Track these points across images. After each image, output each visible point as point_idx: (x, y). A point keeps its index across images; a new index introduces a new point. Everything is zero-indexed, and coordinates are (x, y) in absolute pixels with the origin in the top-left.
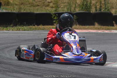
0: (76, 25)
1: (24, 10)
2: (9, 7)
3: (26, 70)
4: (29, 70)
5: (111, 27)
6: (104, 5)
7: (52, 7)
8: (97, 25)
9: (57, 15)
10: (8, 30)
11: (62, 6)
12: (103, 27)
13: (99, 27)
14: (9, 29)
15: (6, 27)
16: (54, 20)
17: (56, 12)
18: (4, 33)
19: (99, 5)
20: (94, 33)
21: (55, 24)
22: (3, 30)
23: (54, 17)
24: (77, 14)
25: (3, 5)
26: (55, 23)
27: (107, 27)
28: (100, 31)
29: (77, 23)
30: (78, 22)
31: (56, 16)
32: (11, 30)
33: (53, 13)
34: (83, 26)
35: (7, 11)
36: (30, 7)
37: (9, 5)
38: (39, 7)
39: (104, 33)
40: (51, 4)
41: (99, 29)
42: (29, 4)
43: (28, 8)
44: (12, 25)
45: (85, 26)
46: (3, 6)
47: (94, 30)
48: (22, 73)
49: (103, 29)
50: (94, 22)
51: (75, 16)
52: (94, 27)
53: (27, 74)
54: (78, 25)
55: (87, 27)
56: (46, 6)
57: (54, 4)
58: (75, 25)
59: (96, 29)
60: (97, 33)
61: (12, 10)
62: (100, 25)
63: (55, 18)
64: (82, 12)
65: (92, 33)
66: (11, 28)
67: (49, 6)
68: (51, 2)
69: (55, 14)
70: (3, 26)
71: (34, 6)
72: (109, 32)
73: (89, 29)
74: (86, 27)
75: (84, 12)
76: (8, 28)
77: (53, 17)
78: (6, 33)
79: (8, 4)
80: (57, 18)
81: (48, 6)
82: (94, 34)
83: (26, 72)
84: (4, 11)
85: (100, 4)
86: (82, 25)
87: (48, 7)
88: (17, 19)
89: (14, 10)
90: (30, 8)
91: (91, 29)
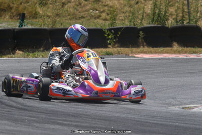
0: (144, 47)
1: (61, 24)
2: (37, 20)
3: (64, 119)
4: (69, 119)
5: (199, 49)
6: (187, 14)
7: (105, 20)
8: (176, 46)
9: (112, 31)
10: (36, 57)
11: (121, 18)
12: (186, 49)
13: (180, 49)
14: (38, 55)
15: (33, 52)
16: (108, 39)
17: (112, 27)
18: (29, 61)
19: (181, 15)
20: (173, 59)
21: (109, 46)
22: (28, 56)
23: (109, 35)
24: (145, 30)
25: (28, 17)
26: (110, 44)
27: (193, 49)
28: (181, 56)
29: (145, 44)
30: (146, 42)
31: (112, 33)
32: (41, 56)
33: (108, 28)
34: (155, 49)
35: (33, 27)
36: (70, 19)
37: (36, 18)
38: (84, 19)
39: (188, 59)
40: (104, 15)
41: (179, 52)
42: (69, 15)
43: (67, 21)
44: (41, 49)
45: (158, 48)
46: (27, 19)
47: (171, 54)
48: (58, 124)
49: (186, 52)
50: (172, 41)
51: (141, 32)
52: (171, 50)
53: (65, 125)
54: (146, 47)
55: (162, 49)
56: (95, 18)
57: (108, 14)
58: (142, 47)
59: (175, 52)
60: (177, 59)
61: (41, 25)
62: (182, 47)
63: (110, 37)
64: (153, 25)
65: (169, 59)
66: (40, 53)
67: (101, 18)
68: (104, 11)
69: (110, 30)
70: (28, 51)
71: (76, 19)
72: (195, 57)
73: (163, 53)
74: (160, 51)
75: (155, 25)
76: (36, 54)
77: (106, 35)
78: (33, 61)
79: (35, 15)
80: (113, 36)
81: (99, 17)
82: (171, 61)
83: (65, 122)
84: (30, 27)
85: (183, 13)
86: (153, 47)
87: (98, 20)
88: (50, 40)
89: (44, 25)
90: (70, 21)
91: (167, 53)
